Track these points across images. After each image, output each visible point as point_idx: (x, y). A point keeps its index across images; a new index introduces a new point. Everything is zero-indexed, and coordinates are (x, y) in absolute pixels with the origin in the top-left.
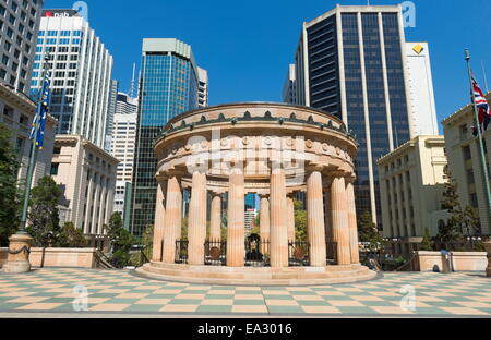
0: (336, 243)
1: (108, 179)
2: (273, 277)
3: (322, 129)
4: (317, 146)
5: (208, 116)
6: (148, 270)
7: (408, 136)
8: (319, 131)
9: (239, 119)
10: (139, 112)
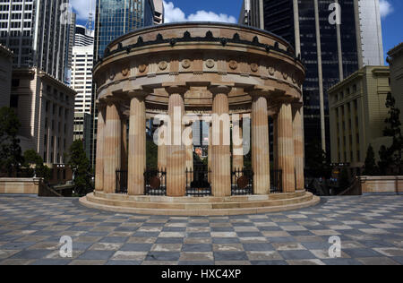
0: (281, 171)
1: (67, 110)
2: (214, 207)
3: (267, 51)
4: (263, 70)
5: (146, 38)
6: (90, 200)
7: (356, 67)
8: (265, 53)
9: (179, 40)
10: (95, 44)
